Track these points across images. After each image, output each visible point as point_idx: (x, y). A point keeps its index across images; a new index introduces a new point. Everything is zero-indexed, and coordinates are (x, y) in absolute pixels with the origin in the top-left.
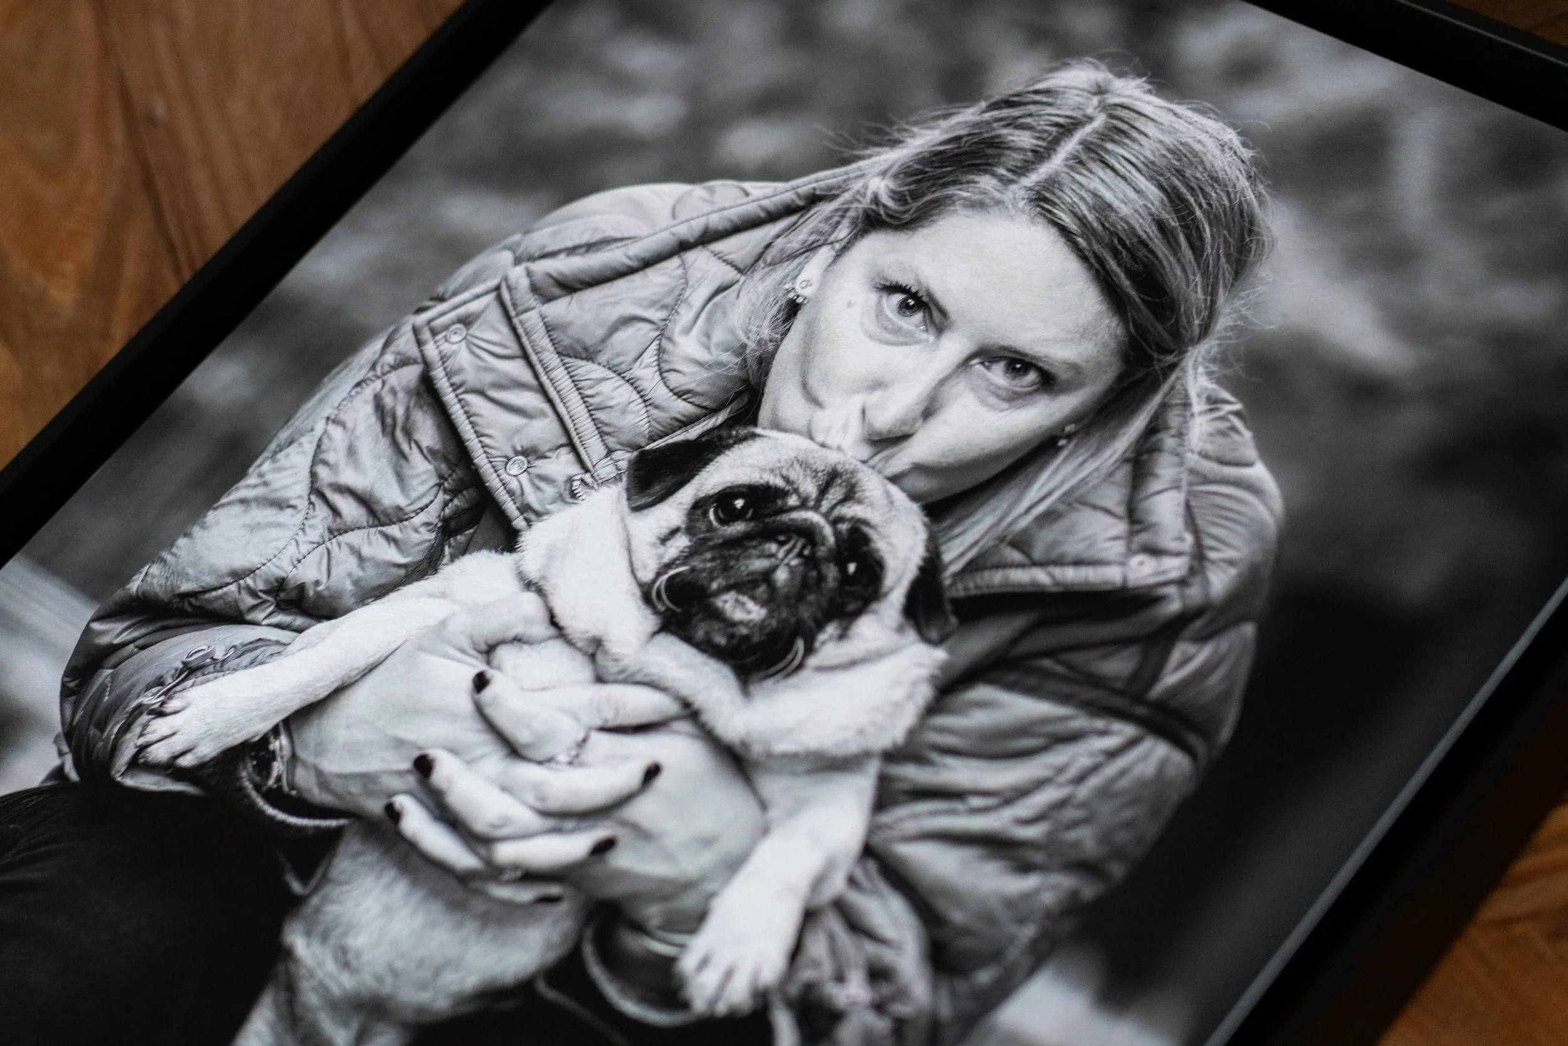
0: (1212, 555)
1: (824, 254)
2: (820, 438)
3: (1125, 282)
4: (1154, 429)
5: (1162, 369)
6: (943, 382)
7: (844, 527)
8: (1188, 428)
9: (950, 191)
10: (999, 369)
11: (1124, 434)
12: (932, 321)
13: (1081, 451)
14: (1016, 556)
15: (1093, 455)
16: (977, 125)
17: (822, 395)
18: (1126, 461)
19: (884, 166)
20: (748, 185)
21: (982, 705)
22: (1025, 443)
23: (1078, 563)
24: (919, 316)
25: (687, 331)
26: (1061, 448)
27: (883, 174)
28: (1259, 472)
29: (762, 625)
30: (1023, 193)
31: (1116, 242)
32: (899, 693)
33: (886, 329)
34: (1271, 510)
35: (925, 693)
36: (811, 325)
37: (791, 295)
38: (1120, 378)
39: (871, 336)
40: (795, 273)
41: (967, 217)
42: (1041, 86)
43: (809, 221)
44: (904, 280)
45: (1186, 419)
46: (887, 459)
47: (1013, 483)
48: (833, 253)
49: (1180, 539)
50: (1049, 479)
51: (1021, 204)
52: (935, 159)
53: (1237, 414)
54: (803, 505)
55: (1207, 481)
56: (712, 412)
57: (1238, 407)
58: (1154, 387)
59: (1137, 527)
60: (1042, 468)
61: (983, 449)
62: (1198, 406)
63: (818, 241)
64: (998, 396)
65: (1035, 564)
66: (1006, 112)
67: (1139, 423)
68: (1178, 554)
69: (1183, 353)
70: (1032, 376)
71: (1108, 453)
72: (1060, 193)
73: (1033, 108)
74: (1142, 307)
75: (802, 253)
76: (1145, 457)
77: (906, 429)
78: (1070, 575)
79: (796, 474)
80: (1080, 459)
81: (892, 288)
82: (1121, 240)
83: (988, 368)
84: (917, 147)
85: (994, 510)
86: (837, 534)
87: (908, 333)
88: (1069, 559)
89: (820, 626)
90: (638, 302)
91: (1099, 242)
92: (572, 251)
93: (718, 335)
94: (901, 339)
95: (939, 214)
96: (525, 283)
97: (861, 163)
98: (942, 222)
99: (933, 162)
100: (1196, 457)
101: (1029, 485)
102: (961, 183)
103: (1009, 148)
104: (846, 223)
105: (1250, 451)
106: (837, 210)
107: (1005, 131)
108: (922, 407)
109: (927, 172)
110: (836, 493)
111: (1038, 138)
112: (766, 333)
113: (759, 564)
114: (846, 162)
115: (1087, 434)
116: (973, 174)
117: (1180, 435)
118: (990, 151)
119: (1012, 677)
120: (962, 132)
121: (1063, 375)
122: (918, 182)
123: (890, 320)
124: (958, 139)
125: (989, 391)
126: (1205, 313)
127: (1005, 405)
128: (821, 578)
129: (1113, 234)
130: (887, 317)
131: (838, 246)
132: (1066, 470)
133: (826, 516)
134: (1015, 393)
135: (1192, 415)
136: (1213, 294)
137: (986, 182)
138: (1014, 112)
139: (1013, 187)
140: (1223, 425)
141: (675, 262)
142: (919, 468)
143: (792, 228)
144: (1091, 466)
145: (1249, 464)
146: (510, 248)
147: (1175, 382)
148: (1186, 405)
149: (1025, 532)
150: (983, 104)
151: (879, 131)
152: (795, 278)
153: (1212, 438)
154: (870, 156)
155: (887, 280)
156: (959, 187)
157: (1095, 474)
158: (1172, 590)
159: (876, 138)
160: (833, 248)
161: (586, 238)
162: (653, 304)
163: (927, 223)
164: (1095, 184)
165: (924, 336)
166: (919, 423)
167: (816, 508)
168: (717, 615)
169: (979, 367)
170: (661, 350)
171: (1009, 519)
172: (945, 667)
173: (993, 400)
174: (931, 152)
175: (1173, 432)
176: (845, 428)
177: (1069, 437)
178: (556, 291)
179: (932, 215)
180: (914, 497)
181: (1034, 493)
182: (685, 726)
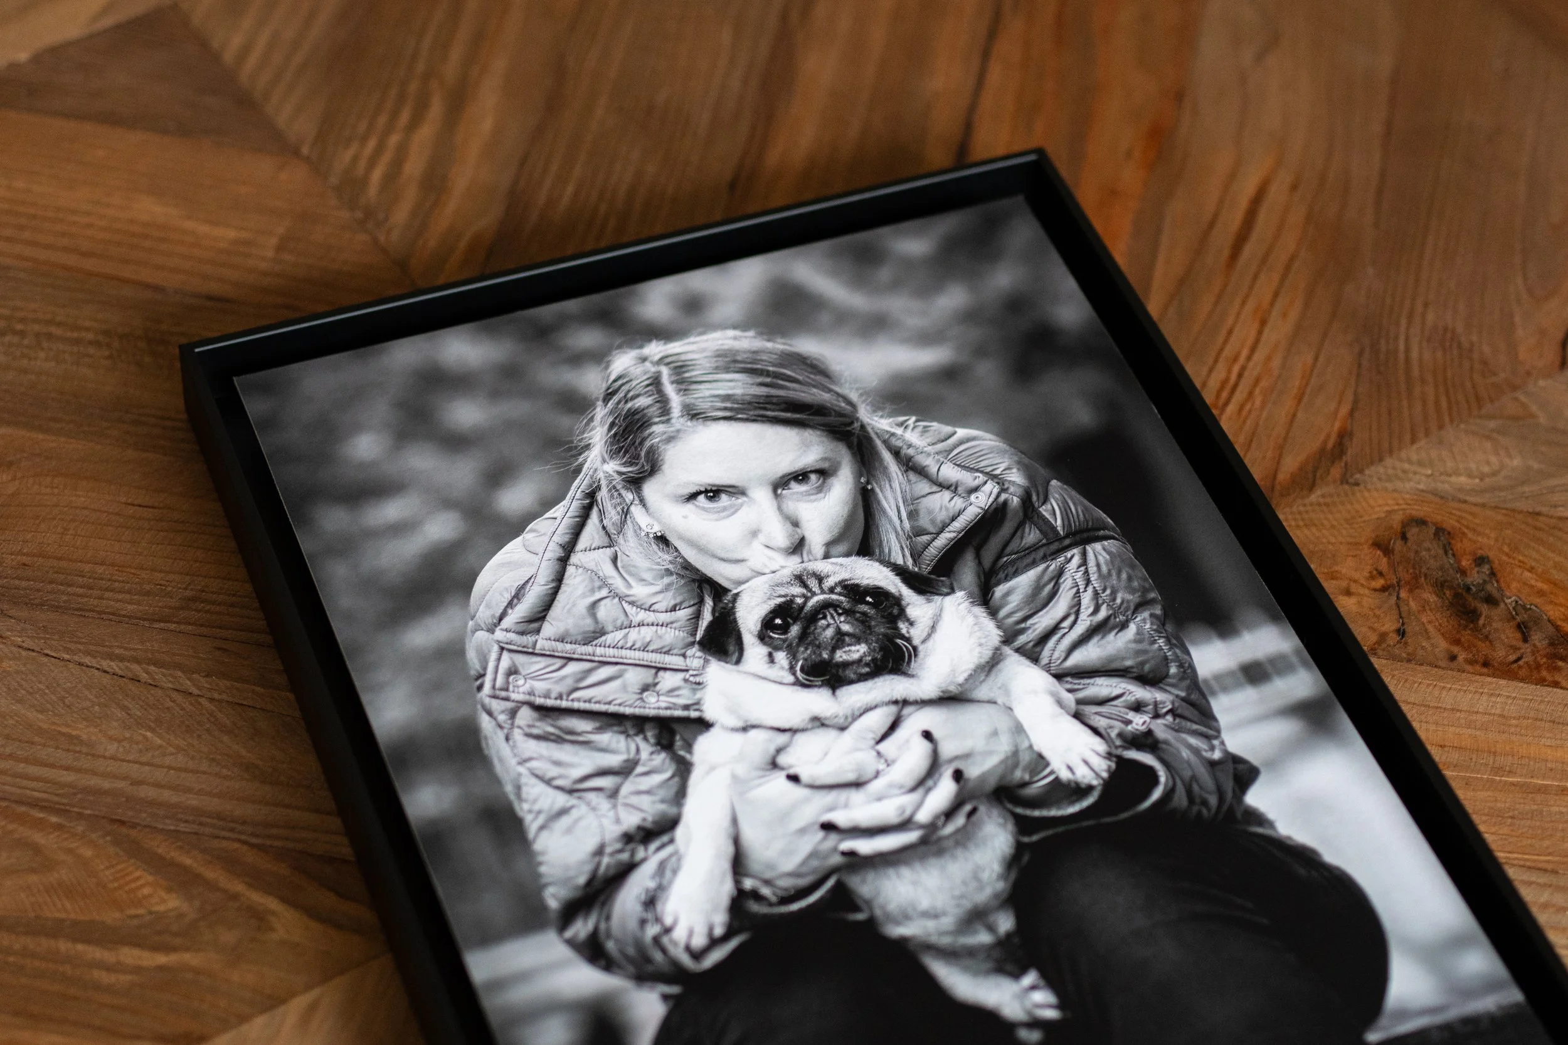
0: (998, 472)
1: (636, 511)
2: (767, 571)
3: (789, 415)
4: (896, 453)
5: (860, 431)
6: (780, 508)
7: (838, 589)
8: (908, 441)
9: (648, 444)
10: (793, 484)
11: (888, 463)
12: (734, 493)
13: (883, 483)
14: (925, 538)
15: (890, 481)
16: (611, 412)
17: (739, 557)
18: (906, 471)
19: (599, 459)
20: (547, 515)
21: (1008, 594)
22: (855, 499)
23: (954, 519)
24: (724, 497)
25: (629, 586)
26: (872, 490)
27: (604, 461)
28: (962, 432)
29: (872, 650)
30: (682, 420)
31: (756, 405)
32: (970, 620)
33: (716, 512)
34: (990, 440)
35: (980, 611)
36: (681, 538)
37: (651, 536)
38: (850, 446)
39: (717, 520)
40: (637, 527)
41: (674, 447)
42: (613, 377)
43: (604, 504)
44: (693, 489)
45: (901, 438)
46: (810, 552)
47: (877, 516)
48: (640, 507)
49: (976, 478)
50: (888, 503)
51: (689, 423)
52: (617, 438)
53: (917, 421)
54: (807, 599)
55: (951, 450)
56: (701, 602)
57: (914, 419)
58: (869, 439)
59: (953, 488)
60: (879, 503)
61: (842, 516)
62: (899, 431)
63: (623, 508)
64: (813, 494)
65: (938, 534)
66: (616, 398)
67: (887, 457)
68: (986, 483)
69: (857, 419)
70: (813, 477)
71: (894, 475)
72: (699, 407)
73: (625, 388)
74: (811, 417)
75: (626, 517)
76: (911, 464)
77: (797, 538)
78: (958, 525)
79: (782, 591)
80: (887, 486)
81: (693, 497)
82: (758, 403)
83: (789, 489)
84: (600, 440)
85: (887, 531)
86: (840, 594)
87: (731, 506)
88: (947, 521)
89: (897, 629)
90: (584, 596)
91: (750, 410)
92: (510, 605)
93: (648, 576)
94: (732, 510)
95: (659, 455)
96: (512, 636)
97: (586, 466)
98: (667, 458)
99: (618, 440)
100: (930, 448)
101: (884, 512)
102: (648, 437)
103: (643, 409)
104: (623, 492)
105: (948, 429)
106: (610, 490)
107: (629, 405)
108: (789, 526)
109: (623, 446)
110: (813, 583)
111: (650, 396)
112: (668, 557)
113: (829, 633)
114: (578, 470)
115: (874, 476)
116: (646, 430)
117: (910, 446)
118: (637, 417)
119: (1002, 575)
120: (611, 419)
121: (826, 465)
122: (626, 452)
123: (714, 508)
124: (612, 425)
125: (805, 495)
126: (840, 399)
127: (822, 495)
128: (864, 614)
129: (750, 403)
130: (710, 508)
131: (637, 502)
132: (888, 493)
133: (823, 592)
134: (817, 488)
135: (902, 435)
136: (830, 391)
137: (657, 429)
138: (620, 395)
139: (673, 421)
140: (920, 429)
141: (570, 570)
142: (829, 545)
143: (602, 513)
144: (896, 485)
145: (955, 433)
146: (478, 628)
147: (874, 431)
148: (893, 434)
149: (912, 528)
150: (600, 403)
151: (570, 449)
152: (640, 528)
153: (923, 437)
154: (585, 461)
155: (684, 496)
156: (649, 439)
157: (903, 486)
158: (1004, 496)
159: (574, 452)
160: (636, 505)
161: (508, 597)
162: (593, 591)
163: (661, 463)
164: (707, 393)
165: (740, 501)
166: (799, 531)
167: (814, 594)
168: (846, 665)
169: (784, 492)
170: (632, 603)
171: (899, 529)
172: (970, 595)
173: (813, 497)
174: (610, 437)
175: (905, 447)
176: (770, 558)
177: (868, 482)
178: (535, 625)
179: (657, 458)
180: (848, 555)
181: (892, 513)
182: (907, 710)
